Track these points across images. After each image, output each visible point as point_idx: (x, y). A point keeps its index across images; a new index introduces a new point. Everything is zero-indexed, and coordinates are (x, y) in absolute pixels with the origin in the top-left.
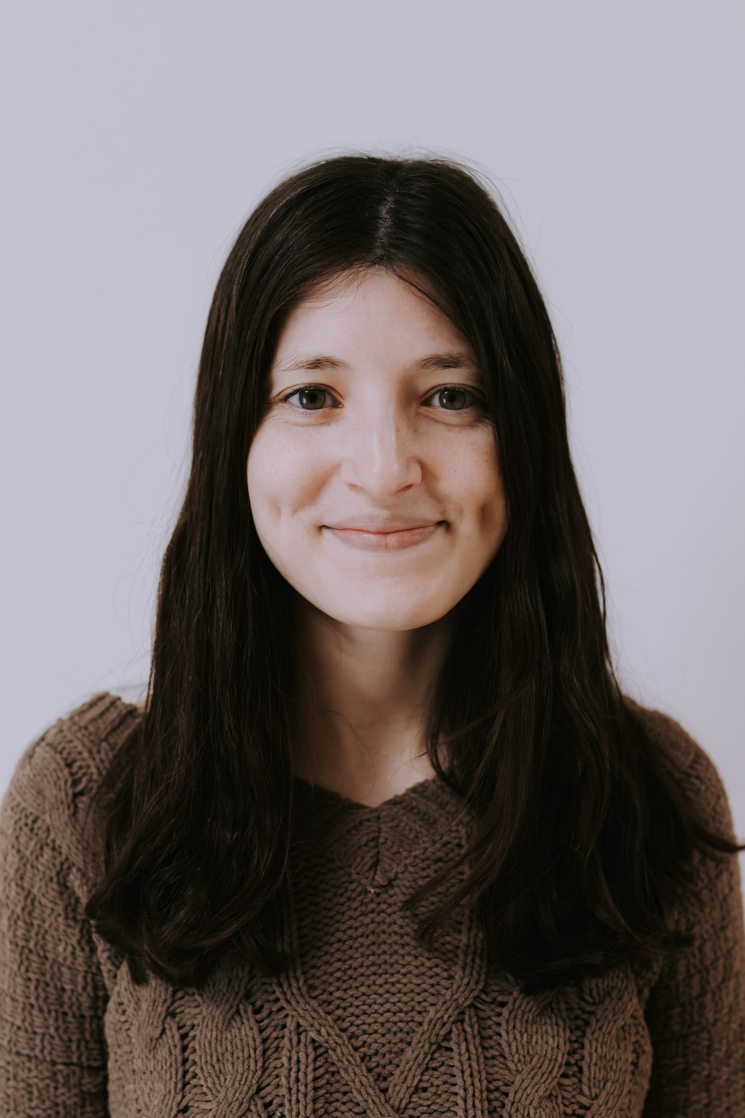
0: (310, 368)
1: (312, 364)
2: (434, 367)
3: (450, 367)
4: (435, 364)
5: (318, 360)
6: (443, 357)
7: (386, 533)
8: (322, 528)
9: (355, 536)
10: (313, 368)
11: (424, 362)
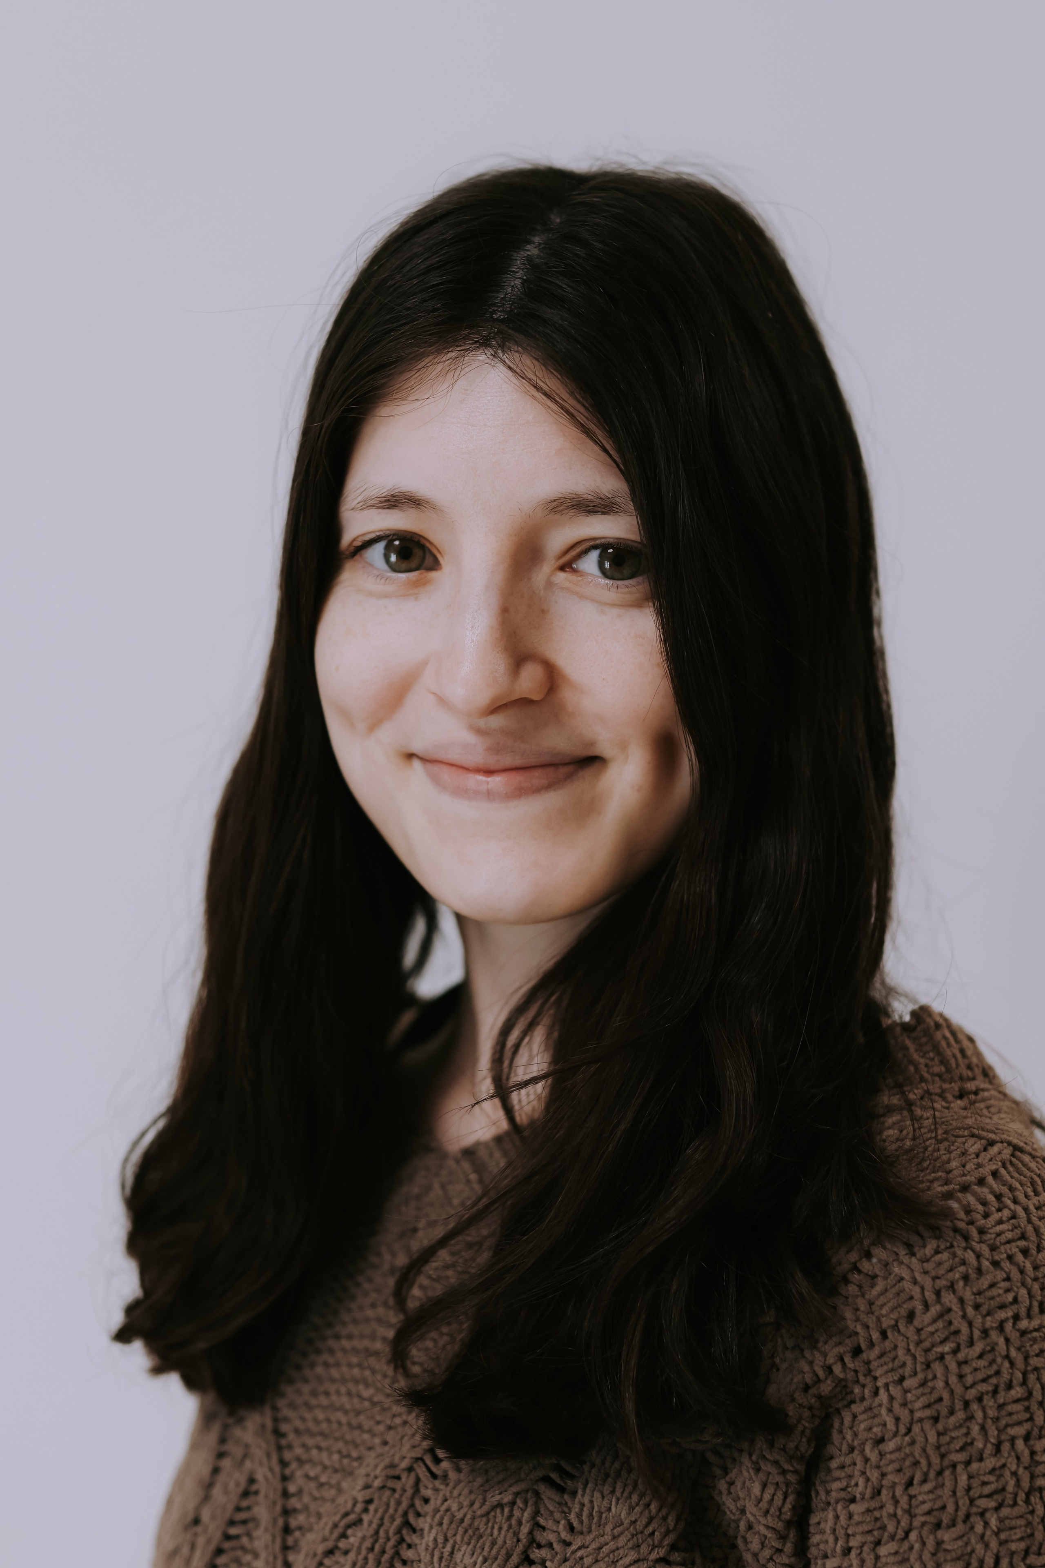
0: (383, 508)
1: (386, 501)
2: (572, 512)
3: (595, 512)
4: (572, 507)
5: (393, 495)
6: (585, 496)
7: (489, 772)
8: (410, 756)
9: (446, 774)
10: (388, 508)
11: (554, 504)
